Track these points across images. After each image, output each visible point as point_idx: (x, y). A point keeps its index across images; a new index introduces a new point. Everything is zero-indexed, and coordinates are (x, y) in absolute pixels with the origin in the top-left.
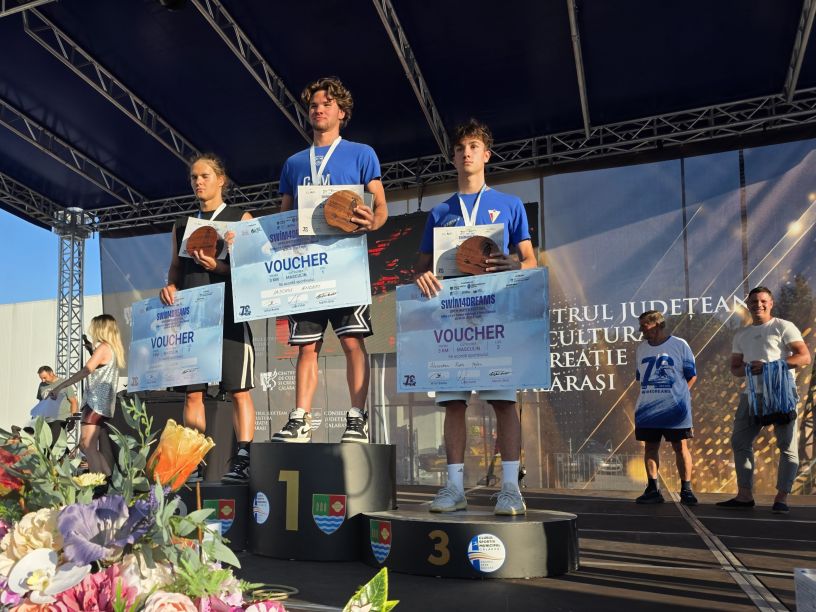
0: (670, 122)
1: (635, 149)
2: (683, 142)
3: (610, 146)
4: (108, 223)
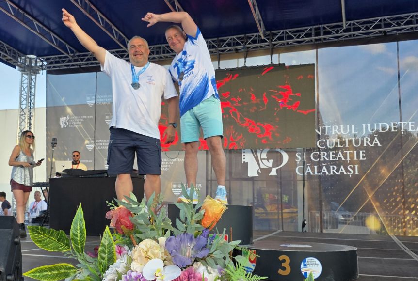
0: (391, 20)
1: (371, 35)
2: (398, 32)
3: (356, 33)
4: (52, 66)
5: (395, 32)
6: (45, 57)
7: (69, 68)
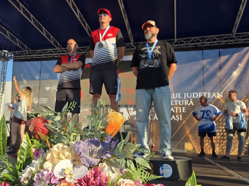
0: (199, 39)
1: (189, 47)
2: (203, 46)
3: (182, 45)
4: (17, 57)
5: (201, 45)
6: (13, 52)
7: (26, 58)
